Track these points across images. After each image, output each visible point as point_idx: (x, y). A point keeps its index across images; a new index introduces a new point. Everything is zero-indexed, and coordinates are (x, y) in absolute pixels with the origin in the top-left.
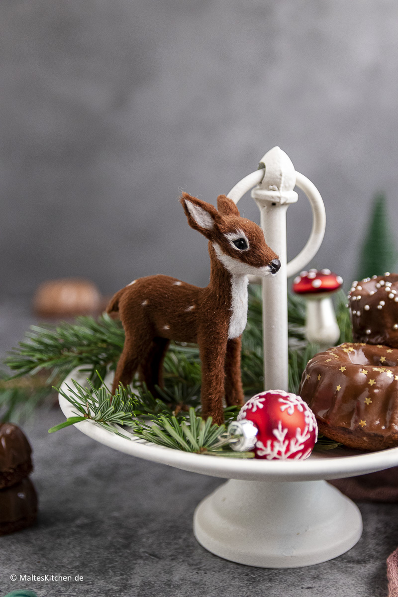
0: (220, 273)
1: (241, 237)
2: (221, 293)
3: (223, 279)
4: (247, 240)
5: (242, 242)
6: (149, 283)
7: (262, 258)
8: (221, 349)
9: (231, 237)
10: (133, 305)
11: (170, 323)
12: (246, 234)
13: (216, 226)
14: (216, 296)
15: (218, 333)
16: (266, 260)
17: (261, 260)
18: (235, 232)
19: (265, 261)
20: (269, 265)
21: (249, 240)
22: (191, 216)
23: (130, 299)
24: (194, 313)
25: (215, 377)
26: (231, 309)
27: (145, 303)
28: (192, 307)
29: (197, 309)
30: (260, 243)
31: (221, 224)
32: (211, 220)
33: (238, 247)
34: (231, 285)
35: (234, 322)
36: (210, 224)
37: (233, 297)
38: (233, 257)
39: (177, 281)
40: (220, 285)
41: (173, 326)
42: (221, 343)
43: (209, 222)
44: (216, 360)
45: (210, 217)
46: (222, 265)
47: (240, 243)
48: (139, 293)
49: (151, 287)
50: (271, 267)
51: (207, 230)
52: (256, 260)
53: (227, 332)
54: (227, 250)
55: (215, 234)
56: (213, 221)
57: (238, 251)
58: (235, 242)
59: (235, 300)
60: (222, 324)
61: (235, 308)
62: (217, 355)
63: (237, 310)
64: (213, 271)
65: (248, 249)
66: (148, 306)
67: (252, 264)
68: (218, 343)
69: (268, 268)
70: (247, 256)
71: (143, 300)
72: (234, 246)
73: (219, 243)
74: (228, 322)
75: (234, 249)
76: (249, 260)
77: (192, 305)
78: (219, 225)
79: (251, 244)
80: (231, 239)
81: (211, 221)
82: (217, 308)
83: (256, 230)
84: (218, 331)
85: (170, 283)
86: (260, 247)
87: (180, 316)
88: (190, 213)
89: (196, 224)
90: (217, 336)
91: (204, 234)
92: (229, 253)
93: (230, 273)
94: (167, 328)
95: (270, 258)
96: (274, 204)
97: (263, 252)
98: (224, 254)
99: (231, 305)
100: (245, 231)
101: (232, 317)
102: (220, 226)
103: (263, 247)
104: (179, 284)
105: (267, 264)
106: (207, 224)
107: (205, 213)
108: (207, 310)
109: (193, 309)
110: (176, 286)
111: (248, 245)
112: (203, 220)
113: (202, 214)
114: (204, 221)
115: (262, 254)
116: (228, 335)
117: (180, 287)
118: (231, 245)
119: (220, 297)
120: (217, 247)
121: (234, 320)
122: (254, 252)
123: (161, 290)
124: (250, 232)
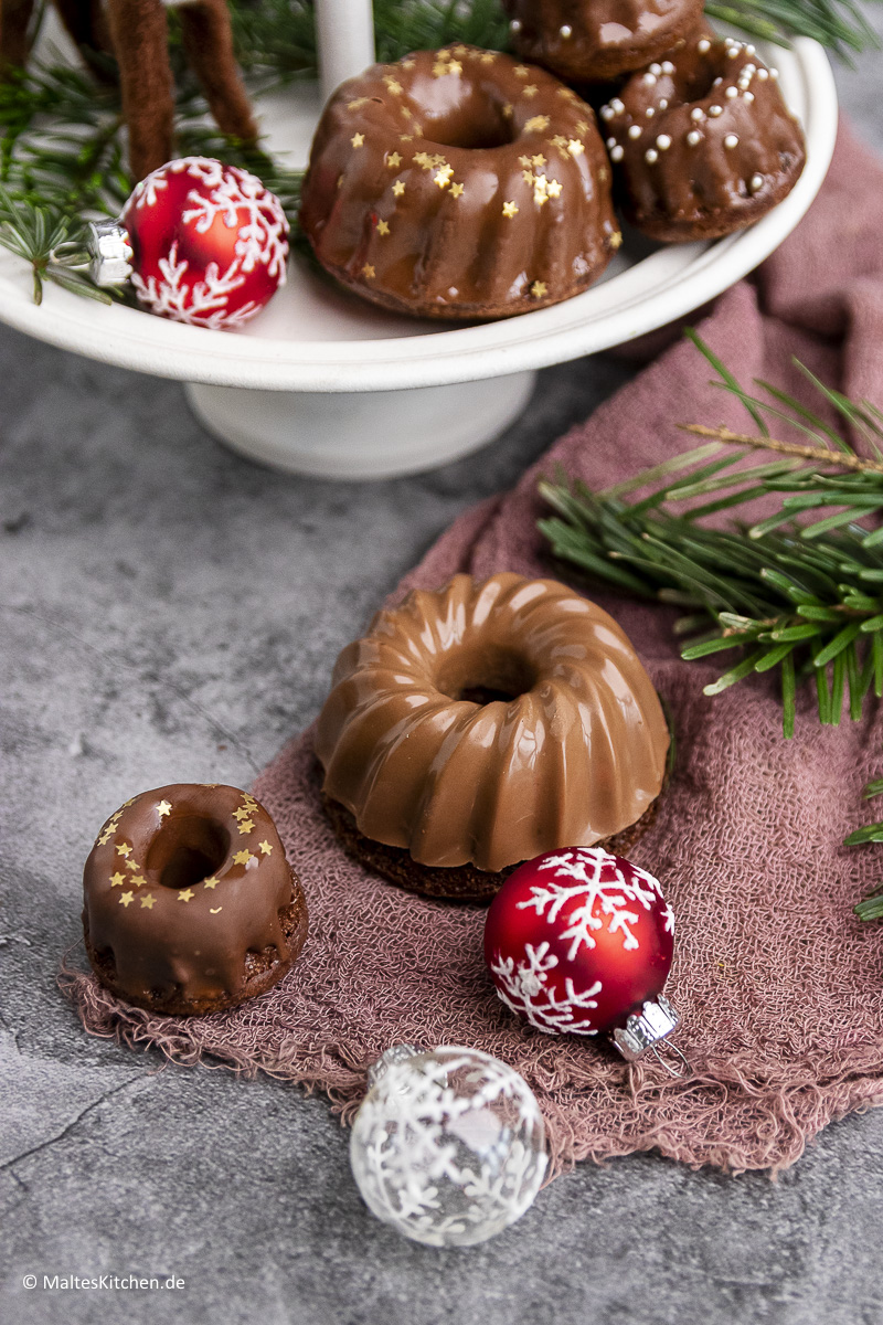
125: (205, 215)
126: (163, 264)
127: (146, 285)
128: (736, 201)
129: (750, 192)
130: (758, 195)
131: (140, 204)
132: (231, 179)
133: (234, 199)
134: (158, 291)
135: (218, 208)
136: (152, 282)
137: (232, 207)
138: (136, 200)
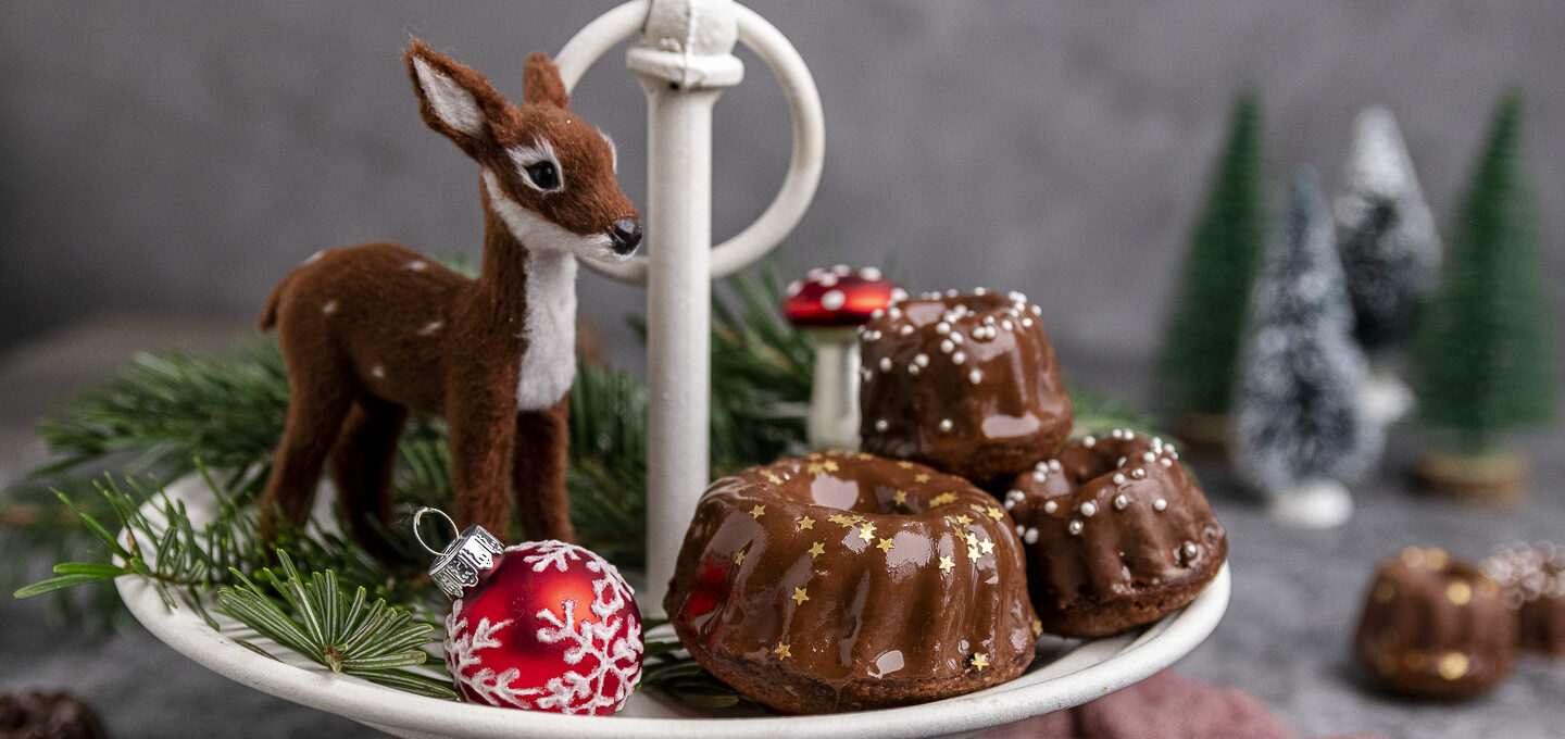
0: (501, 245)
1: (544, 159)
2: (501, 295)
3: (508, 258)
4: (559, 167)
5: (550, 170)
6: (349, 259)
7: (593, 214)
8: (499, 432)
9: (521, 156)
10: (304, 310)
11: (384, 362)
12: (556, 152)
13: (487, 128)
14: (489, 300)
15: (489, 394)
16: (601, 218)
17: (590, 216)
18: (532, 145)
19: (598, 222)
20: (607, 231)
21: (564, 167)
22: (426, 98)
23: (300, 295)
24: (437, 340)
25: (480, 503)
26: (524, 336)
27: (330, 308)
28: (435, 326)
29: (444, 331)
30: (593, 177)
31: (500, 122)
32: (477, 111)
33: (536, 183)
34: (523, 277)
35: (532, 370)
36: (473, 122)
37: (529, 307)
38: (524, 205)
39: (417, 257)
40: (500, 275)
41: (392, 370)
42: (498, 418)
43: (470, 117)
44: (484, 460)
45: (474, 104)
46: (504, 224)
47: (542, 171)
48: (319, 283)
49: (347, 270)
50: (613, 237)
51: (464, 135)
52: (578, 217)
53: (514, 392)
54: (512, 188)
55: (485, 146)
56: (481, 114)
57: (537, 192)
58: (530, 169)
59: (534, 314)
60: (500, 372)
61: (534, 333)
62: (488, 445)
63: (539, 339)
64: (488, 238)
65: (561, 187)
66: (337, 316)
67: (569, 226)
68: (490, 419)
69: (605, 239)
70: (556, 205)
71: (326, 301)
72: (527, 179)
73: (495, 171)
74: (517, 368)
75: (526, 186)
76: (562, 215)
77: (435, 320)
78: (493, 125)
79: (567, 177)
80: (520, 162)
81: (475, 114)
82: (491, 331)
83: (588, 144)
84: (488, 388)
85: (395, 262)
86: (591, 186)
87: (406, 344)
88: (423, 91)
89: (438, 119)
90: (485, 401)
91: (460, 145)
92: (516, 194)
93: (522, 246)
94: (378, 372)
95: (612, 216)
96: (675, 87)
97: (597, 198)
98: (506, 199)
99: (524, 325)
100: (555, 143)
101: (527, 356)
102: (496, 127)
103: (600, 187)
104: (418, 266)
105: (602, 229)
106: (466, 120)
107: (460, 92)
108: (467, 335)
109: (437, 331)
110: (411, 271)
111: (561, 178)
112: (455, 110)
113: (453, 96)
114: (458, 113)
115: (595, 202)
116: (515, 401)
117: (419, 274)
118: (520, 176)
119: (500, 303)
120: (490, 179)
121: (530, 363)
122: (574, 197)
123: (371, 278)
124: (568, 147)
125: (557, 628)
126: (484, 623)
127: (459, 619)
128: (1173, 572)
129: (1184, 561)
130: (1192, 564)
131: (529, 559)
132: (617, 624)
133: (598, 643)
134: (459, 636)
135: (575, 635)
136: (463, 623)
137: (587, 647)
138: (533, 552)
